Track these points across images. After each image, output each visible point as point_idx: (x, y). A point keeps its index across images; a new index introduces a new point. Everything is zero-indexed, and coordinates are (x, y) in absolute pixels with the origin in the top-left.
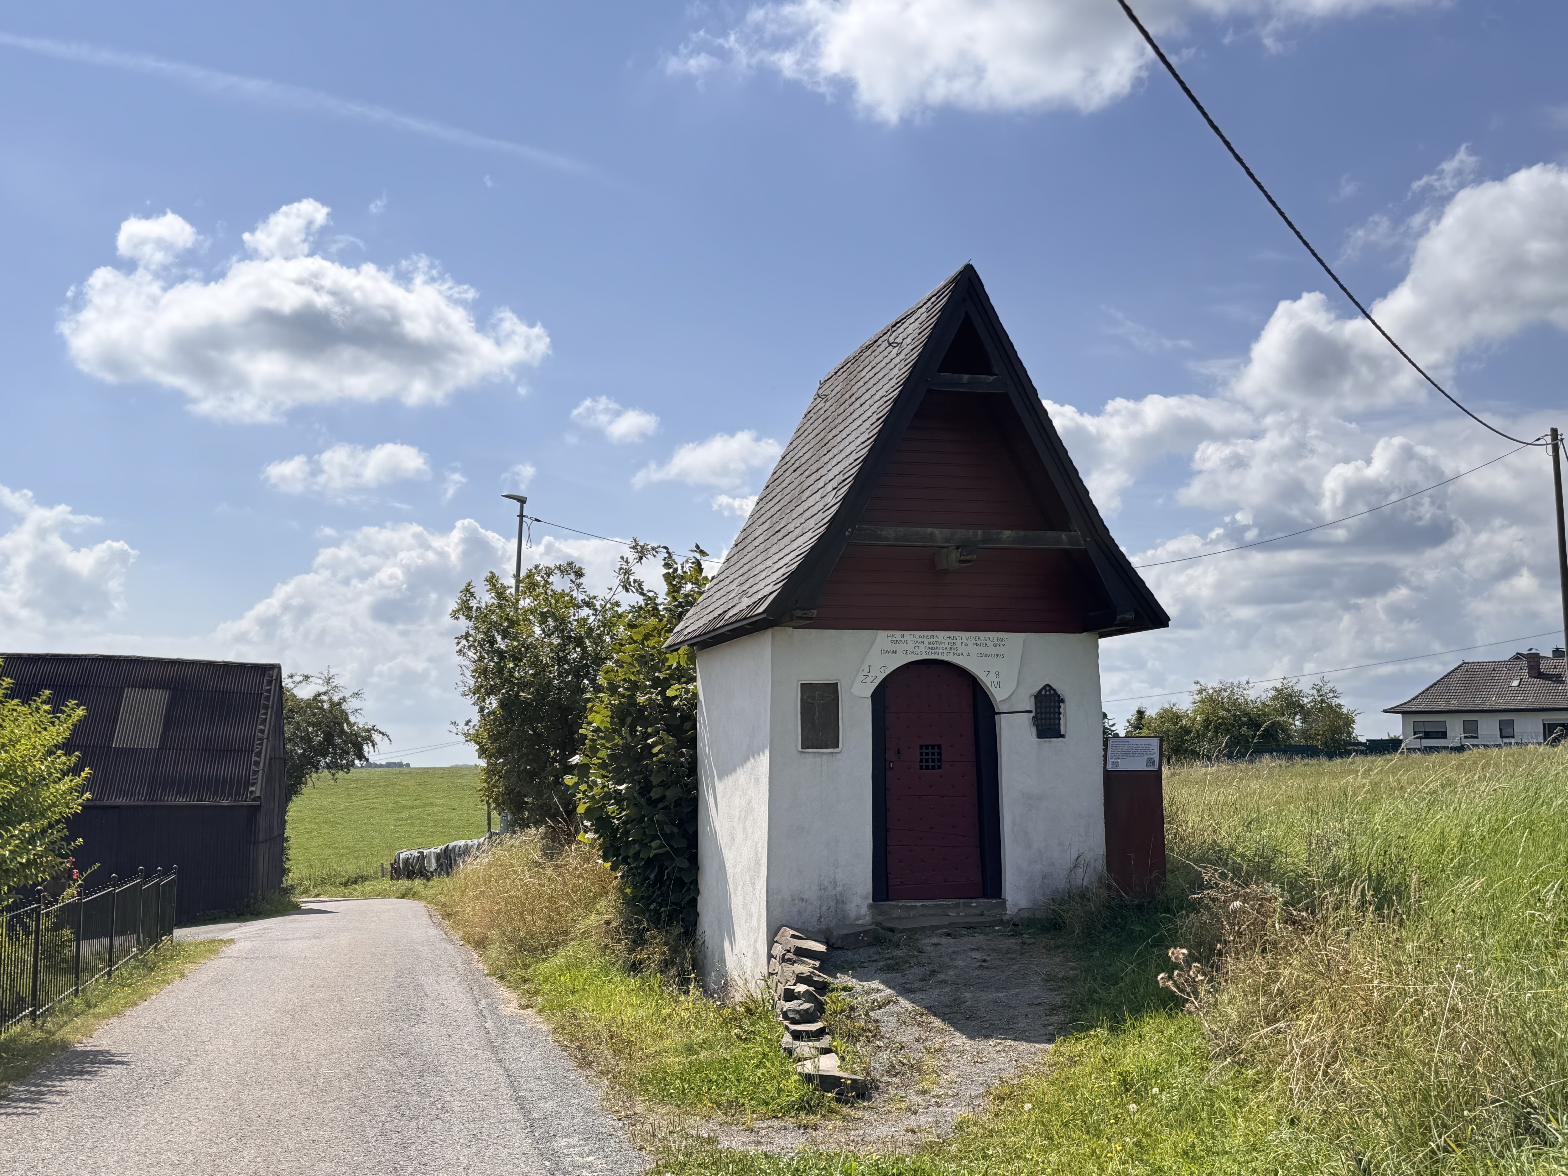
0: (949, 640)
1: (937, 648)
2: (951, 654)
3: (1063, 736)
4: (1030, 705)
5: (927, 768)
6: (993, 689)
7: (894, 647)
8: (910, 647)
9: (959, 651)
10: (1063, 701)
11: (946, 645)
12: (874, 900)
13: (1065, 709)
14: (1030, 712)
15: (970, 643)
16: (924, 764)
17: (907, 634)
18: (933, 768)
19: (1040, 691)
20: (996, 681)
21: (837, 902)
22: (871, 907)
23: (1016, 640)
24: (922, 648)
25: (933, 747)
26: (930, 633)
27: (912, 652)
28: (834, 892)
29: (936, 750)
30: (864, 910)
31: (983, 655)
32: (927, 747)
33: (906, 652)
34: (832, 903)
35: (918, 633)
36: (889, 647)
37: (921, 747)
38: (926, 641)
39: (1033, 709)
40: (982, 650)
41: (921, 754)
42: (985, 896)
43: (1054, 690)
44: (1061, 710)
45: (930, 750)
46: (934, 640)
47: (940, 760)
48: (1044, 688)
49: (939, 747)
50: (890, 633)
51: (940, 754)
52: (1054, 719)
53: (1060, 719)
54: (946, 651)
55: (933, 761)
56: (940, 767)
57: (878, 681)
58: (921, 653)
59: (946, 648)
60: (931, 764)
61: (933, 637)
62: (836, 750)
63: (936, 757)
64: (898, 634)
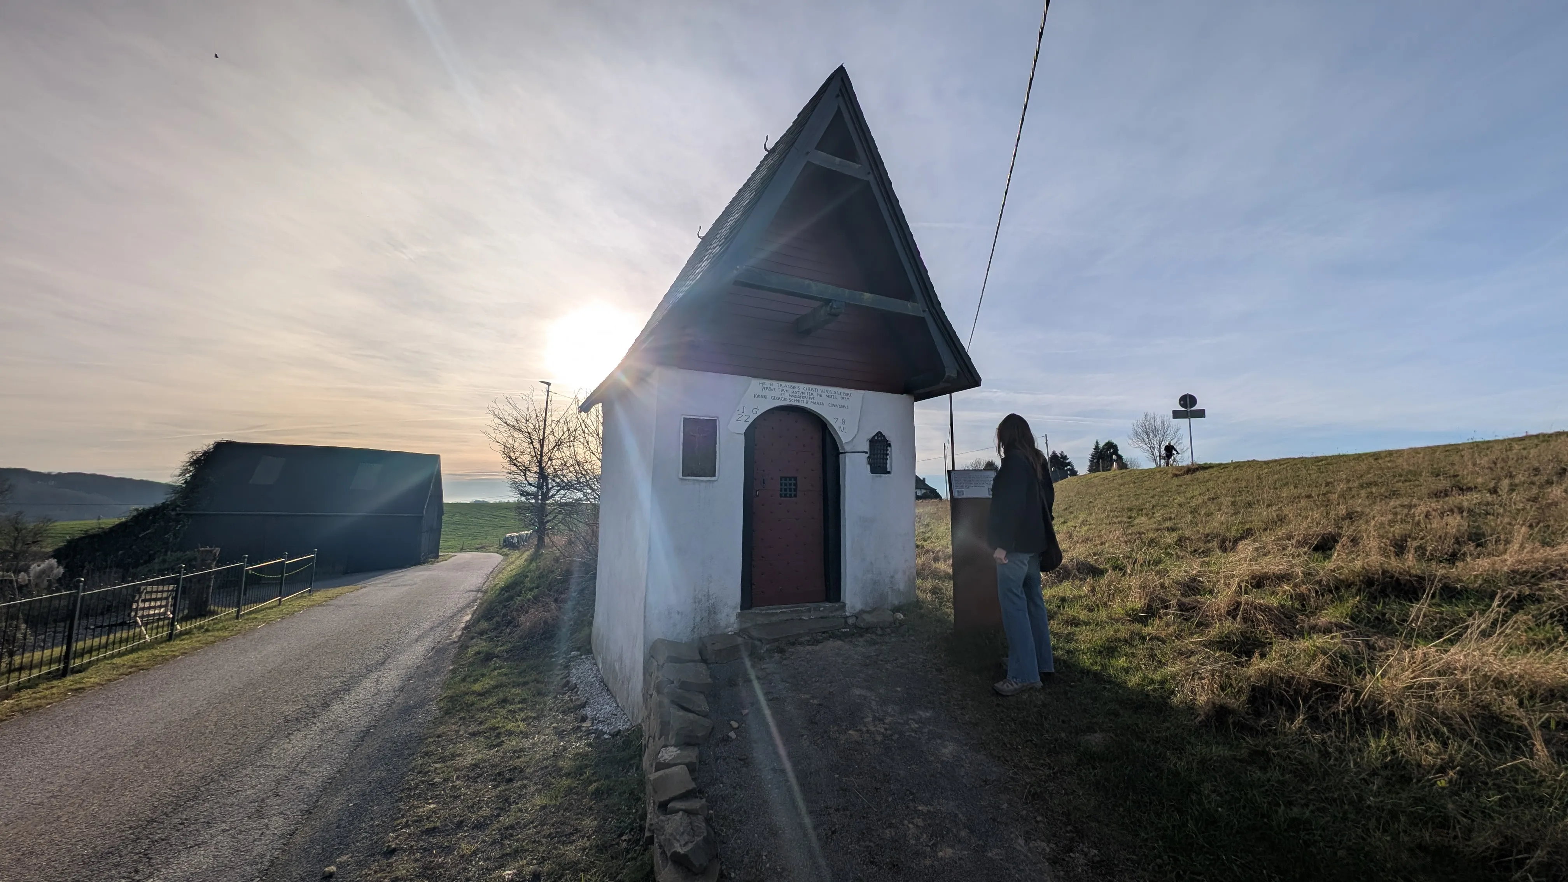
0: (807, 391)
1: (798, 397)
2: (809, 402)
3: (889, 473)
4: (866, 448)
5: (786, 496)
6: (840, 433)
7: (764, 393)
8: (777, 394)
9: (815, 401)
10: (890, 445)
11: (806, 395)
12: (742, 609)
13: (891, 451)
14: (866, 453)
15: (824, 395)
16: (783, 492)
17: (775, 383)
18: (790, 496)
19: (874, 437)
20: (842, 426)
21: (710, 612)
22: (739, 616)
23: (857, 395)
24: (787, 395)
25: (790, 479)
26: (793, 384)
27: (779, 398)
28: (707, 604)
29: (793, 481)
30: (733, 619)
31: (833, 405)
32: (786, 478)
33: (773, 398)
34: (705, 615)
35: (784, 384)
36: (760, 392)
37: (781, 478)
38: (790, 390)
39: (868, 450)
40: (833, 401)
41: (781, 485)
42: (828, 600)
43: (884, 436)
44: (888, 452)
45: (788, 481)
46: (797, 390)
47: (795, 490)
48: (877, 434)
49: (795, 479)
50: (761, 381)
51: (795, 485)
52: (883, 459)
53: (887, 459)
54: (805, 400)
55: (790, 490)
56: (795, 496)
57: (751, 420)
58: (785, 400)
59: (805, 397)
60: (788, 492)
61: (795, 387)
62: (713, 479)
63: (793, 487)
64: (768, 383)
